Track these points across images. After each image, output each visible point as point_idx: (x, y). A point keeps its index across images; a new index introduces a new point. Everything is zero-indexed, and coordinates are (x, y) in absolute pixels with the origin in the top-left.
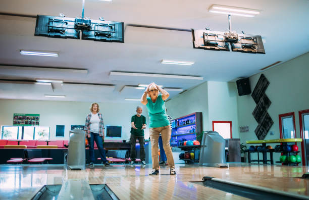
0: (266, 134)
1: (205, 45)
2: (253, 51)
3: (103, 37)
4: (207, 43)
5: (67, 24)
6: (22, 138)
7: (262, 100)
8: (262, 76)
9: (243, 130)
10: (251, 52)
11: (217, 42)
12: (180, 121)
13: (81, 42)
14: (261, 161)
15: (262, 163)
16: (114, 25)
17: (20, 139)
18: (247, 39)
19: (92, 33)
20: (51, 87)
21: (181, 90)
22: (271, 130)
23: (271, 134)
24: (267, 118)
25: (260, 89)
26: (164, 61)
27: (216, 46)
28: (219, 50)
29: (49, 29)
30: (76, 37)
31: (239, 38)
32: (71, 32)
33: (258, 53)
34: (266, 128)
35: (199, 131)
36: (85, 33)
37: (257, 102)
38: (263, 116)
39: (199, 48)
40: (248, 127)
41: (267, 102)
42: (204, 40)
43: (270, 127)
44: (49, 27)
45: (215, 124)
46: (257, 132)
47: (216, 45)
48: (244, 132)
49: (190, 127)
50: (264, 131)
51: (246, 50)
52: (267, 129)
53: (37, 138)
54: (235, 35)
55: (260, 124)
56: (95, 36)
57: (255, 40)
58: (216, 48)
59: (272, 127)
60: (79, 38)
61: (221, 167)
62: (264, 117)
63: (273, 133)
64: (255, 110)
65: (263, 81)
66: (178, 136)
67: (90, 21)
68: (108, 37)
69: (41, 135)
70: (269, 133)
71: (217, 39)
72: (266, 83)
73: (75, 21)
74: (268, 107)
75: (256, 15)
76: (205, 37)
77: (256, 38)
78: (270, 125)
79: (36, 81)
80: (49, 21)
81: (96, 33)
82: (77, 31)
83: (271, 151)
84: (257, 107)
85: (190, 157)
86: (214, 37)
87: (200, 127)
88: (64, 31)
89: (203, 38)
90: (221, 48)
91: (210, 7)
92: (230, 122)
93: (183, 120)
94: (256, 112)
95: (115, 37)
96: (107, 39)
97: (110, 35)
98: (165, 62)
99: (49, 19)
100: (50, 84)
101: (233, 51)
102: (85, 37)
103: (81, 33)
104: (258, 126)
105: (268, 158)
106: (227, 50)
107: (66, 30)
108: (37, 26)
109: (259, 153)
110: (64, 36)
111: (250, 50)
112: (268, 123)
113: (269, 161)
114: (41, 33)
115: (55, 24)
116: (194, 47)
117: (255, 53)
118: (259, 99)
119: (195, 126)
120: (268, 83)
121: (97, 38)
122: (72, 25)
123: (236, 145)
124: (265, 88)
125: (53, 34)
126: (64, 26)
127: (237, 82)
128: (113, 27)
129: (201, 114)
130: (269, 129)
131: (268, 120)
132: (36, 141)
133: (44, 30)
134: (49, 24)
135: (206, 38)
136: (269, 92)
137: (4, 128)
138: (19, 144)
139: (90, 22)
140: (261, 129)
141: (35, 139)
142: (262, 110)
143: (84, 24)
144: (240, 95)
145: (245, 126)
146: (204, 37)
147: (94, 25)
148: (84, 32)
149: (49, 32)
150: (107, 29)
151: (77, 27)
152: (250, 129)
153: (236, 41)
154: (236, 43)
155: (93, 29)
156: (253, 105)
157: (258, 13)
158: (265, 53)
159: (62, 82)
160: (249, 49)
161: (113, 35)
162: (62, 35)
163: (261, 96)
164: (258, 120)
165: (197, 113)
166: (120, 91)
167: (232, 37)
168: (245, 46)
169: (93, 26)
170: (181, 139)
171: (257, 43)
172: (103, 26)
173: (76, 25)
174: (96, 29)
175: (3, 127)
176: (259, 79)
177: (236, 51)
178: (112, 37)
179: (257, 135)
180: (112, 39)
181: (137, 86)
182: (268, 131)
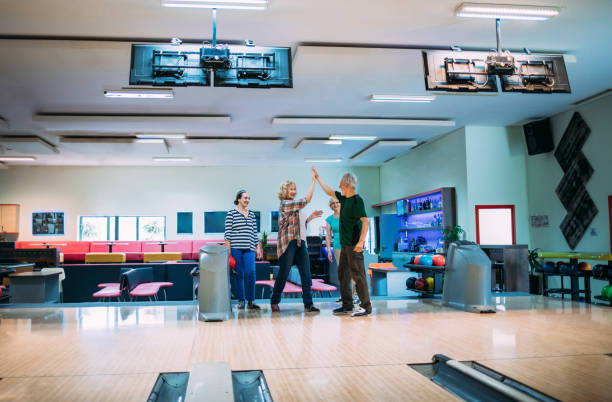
0: (584, 232)
1: (449, 83)
2: (545, 89)
3: (254, 79)
4: (452, 79)
5: (186, 58)
6: (117, 238)
7: (575, 165)
8: (577, 116)
9: (538, 222)
10: (541, 91)
11: (473, 76)
12: (413, 202)
13: (212, 91)
14: (567, 291)
15: (568, 296)
16: (273, 55)
17: (112, 238)
18: (534, 64)
19: (233, 73)
20: (164, 147)
21: (414, 143)
22: (593, 226)
23: (593, 233)
24: (585, 202)
25: (572, 143)
26: (375, 97)
27: (471, 84)
28: (477, 90)
29: (154, 71)
30: (204, 83)
31: (517, 65)
32: (193, 73)
33: (555, 91)
34: (582, 221)
35: (450, 225)
36: (220, 73)
37: (565, 169)
38: (577, 197)
39: (437, 89)
40: (547, 217)
41: (586, 170)
42: (447, 74)
43: (591, 220)
44: (154, 67)
45: (480, 211)
46: (566, 228)
47: (471, 81)
48: (539, 225)
49: (432, 215)
50: (577, 226)
51: (531, 88)
52: (585, 223)
53: (144, 236)
54: (509, 59)
55: (571, 214)
56: (239, 78)
57: (550, 66)
58: (471, 87)
59: (595, 220)
60: (208, 84)
61: (482, 312)
62: (579, 199)
63: (597, 231)
64: (562, 184)
65: (579, 125)
66: (410, 231)
67: (228, 51)
68: (262, 80)
69: (150, 231)
70: (589, 231)
71: (472, 69)
72: (583, 130)
73: (201, 53)
74: (588, 180)
75: (551, 17)
76: (449, 65)
77: (552, 62)
78: (590, 214)
79: (135, 137)
80: (154, 56)
81: (239, 72)
82: (205, 72)
83: (587, 275)
84: (565, 178)
85: (426, 285)
86: (466, 66)
87: (450, 218)
88: (181, 73)
89: (443, 69)
90: (480, 87)
91: (459, 8)
92: (512, 207)
93: (418, 201)
94: (564, 188)
95: (276, 78)
96: (261, 83)
97: (265, 75)
98: (378, 99)
99: (154, 52)
100: (162, 141)
101: (504, 90)
102: (220, 82)
103: (212, 73)
104: (567, 217)
105: (582, 286)
106: (493, 89)
107: (186, 71)
108: (132, 67)
109: (565, 277)
110: (182, 82)
111: (539, 87)
112: (586, 212)
113: (582, 291)
114: (142, 80)
115: (165, 62)
116: (427, 88)
117: (550, 92)
118: (570, 161)
119: (441, 213)
120: (588, 131)
121: (242, 82)
122: (195, 59)
123: (521, 258)
124: (582, 141)
125: (161, 80)
126: (182, 62)
127: (525, 127)
128: (271, 58)
129: (453, 190)
130: (588, 224)
131: (586, 206)
132: (142, 243)
133: (145, 73)
134: (153, 60)
135: (450, 70)
136: (589, 150)
137: (84, 219)
138: (111, 251)
139: (229, 54)
140: (572, 222)
141: (140, 240)
142: (574, 184)
143: (217, 57)
144: (531, 152)
145: (542, 214)
146: (446, 67)
147: (235, 57)
148: (217, 73)
149: (154, 77)
150: (260, 64)
151: (205, 64)
152: (551, 221)
153: (511, 71)
154: (511, 74)
155: (234, 65)
156: (558, 175)
157: (556, 13)
158: (569, 92)
159: (183, 137)
160: (537, 84)
161: (272, 74)
162: (178, 81)
163: (574, 156)
164: (567, 204)
165: (444, 189)
166: (295, 147)
167: (503, 64)
168: (529, 81)
169: (233, 59)
170: (415, 236)
171: (553, 71)
172: (252, 57)
173: (202, 61)
174: (240, 66)
175: (81, 218)
176: (570, 124)
177: (511, 91)
178: (270, 78)
179: (564, 233)
180: (270, 83)
181: (327, 139)
182: (586, 228)
